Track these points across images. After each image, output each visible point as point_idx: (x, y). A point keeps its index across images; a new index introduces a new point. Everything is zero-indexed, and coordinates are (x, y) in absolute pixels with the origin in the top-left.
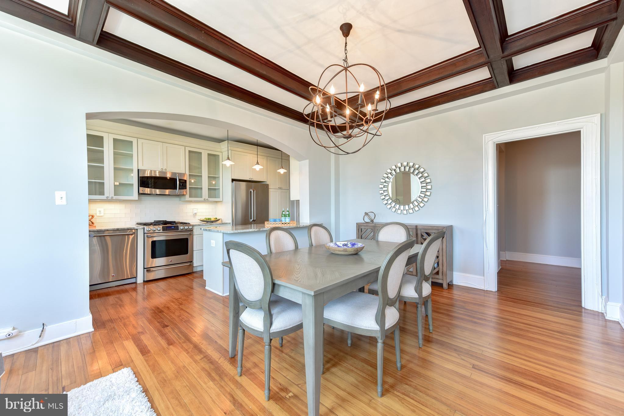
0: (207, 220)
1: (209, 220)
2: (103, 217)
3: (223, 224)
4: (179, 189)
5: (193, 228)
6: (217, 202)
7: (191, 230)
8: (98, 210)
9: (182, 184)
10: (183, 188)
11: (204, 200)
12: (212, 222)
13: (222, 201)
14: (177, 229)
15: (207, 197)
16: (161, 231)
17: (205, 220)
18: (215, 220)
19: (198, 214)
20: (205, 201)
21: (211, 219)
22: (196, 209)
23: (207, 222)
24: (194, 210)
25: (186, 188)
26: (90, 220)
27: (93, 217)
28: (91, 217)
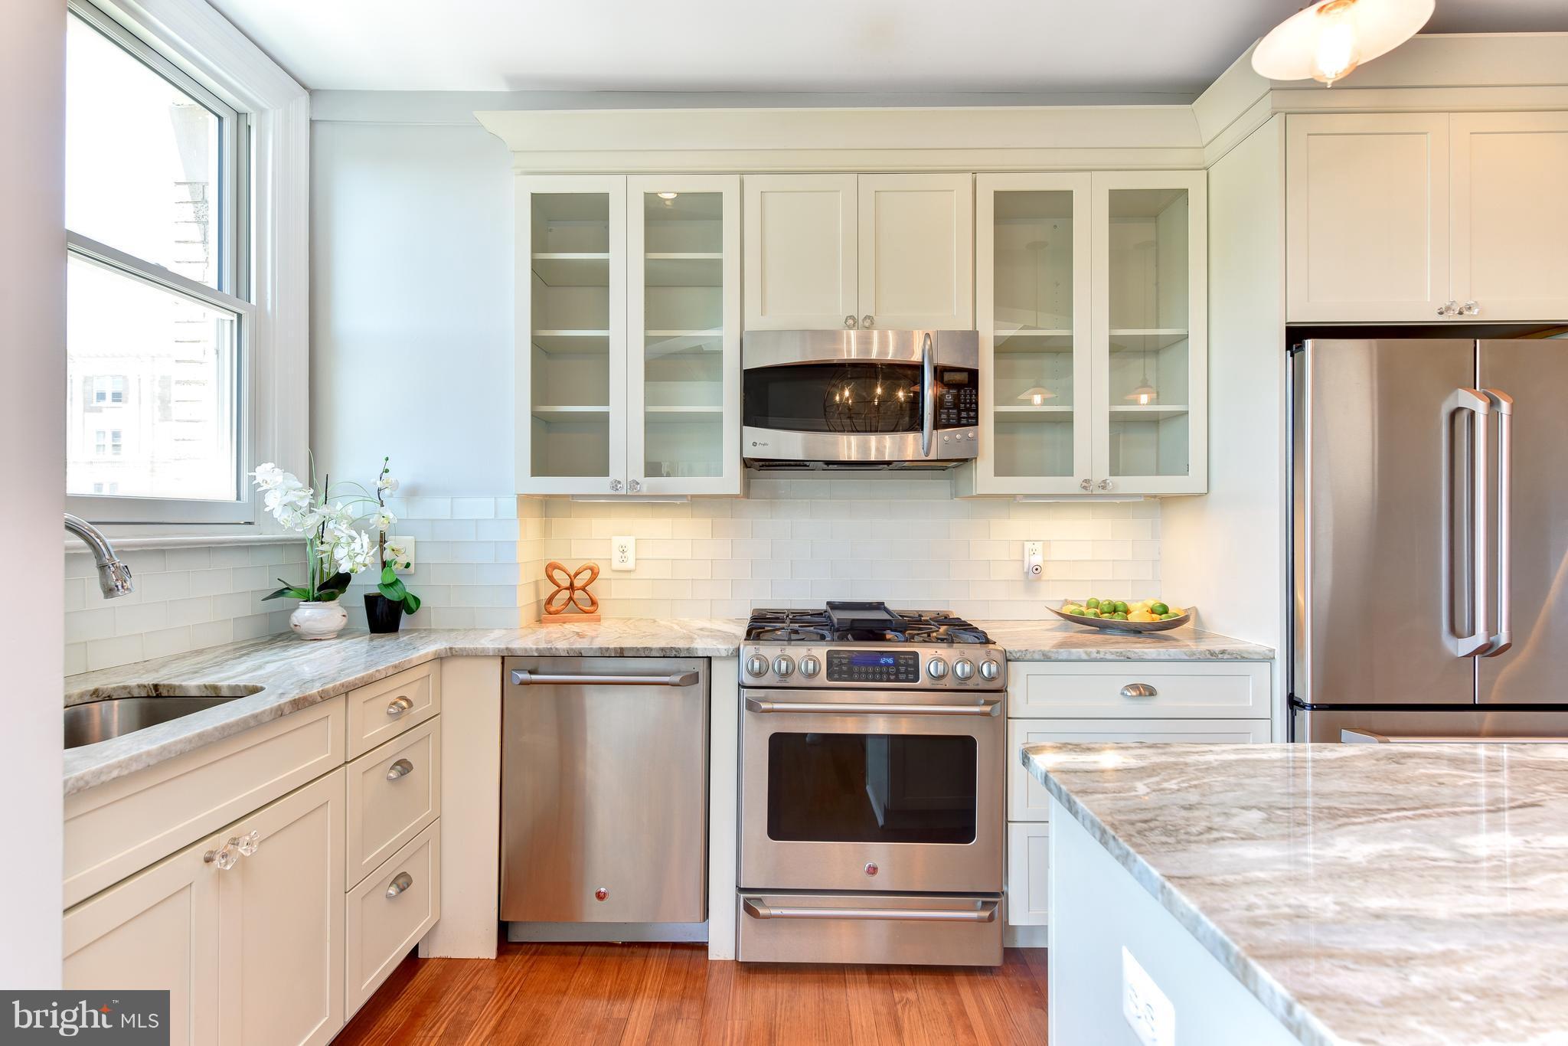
0: (1106, 617)
1: (1117, 618)
2: (633, 576)
3: (1214, 656)
4: (937, 426)
5: (1004, 672)
6: (1163, 501)
7: (995, 691)
8: (617, 541)
9: (957, 397)
10: (959, 418)
11: (1084, 492)
12: (1137, 631)
13: (1200, 495)
14: (907, 672)
15: (1102, 471)
16: (822, 679)
17: (1090, 614)
18: (1156, 618)
19: (1048, 573)
20: (1091, 497)
21: (1127, 612)
22: (1039, 546)
23: (1102, 627)
24: (1027, 545)
25: (974, 421)
26: (583, 589)
27: (595, 574)
28: (587, 575)
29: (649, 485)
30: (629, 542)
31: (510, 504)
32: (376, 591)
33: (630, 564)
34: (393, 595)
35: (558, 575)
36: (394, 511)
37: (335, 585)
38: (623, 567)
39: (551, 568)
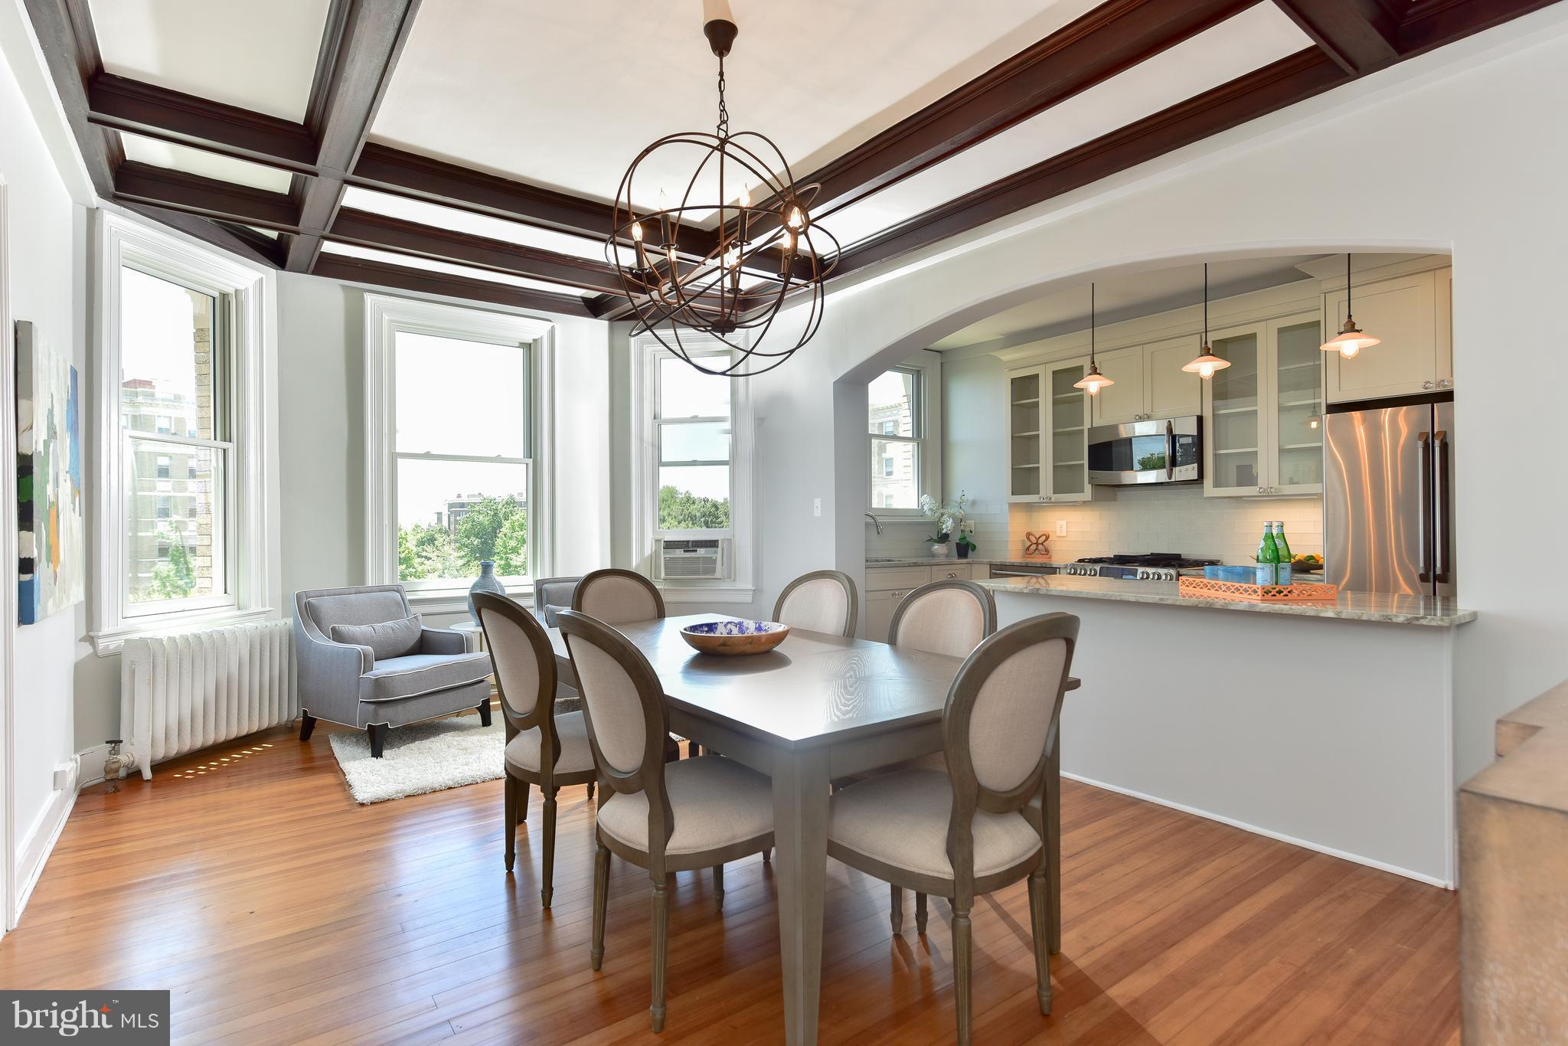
2: (1065, 539)
4: (1175, 464)
8: (1058, 523)
10: (1188, 460)
11: (1263, 494)
15: (1273, 483)
26: (1042, 544)
27: (1047, 538)
28: (1043, 538)
29: (1055, 497)
30: (1064, 523)
31: (1006, 506)
32: (958, 541)
33: (1064, 534)
34: (963, 543)
35: (1031, 537)
36: (968, 509)
37: (944, 538)
38: (1062, 535)
39: (1028, 535)
